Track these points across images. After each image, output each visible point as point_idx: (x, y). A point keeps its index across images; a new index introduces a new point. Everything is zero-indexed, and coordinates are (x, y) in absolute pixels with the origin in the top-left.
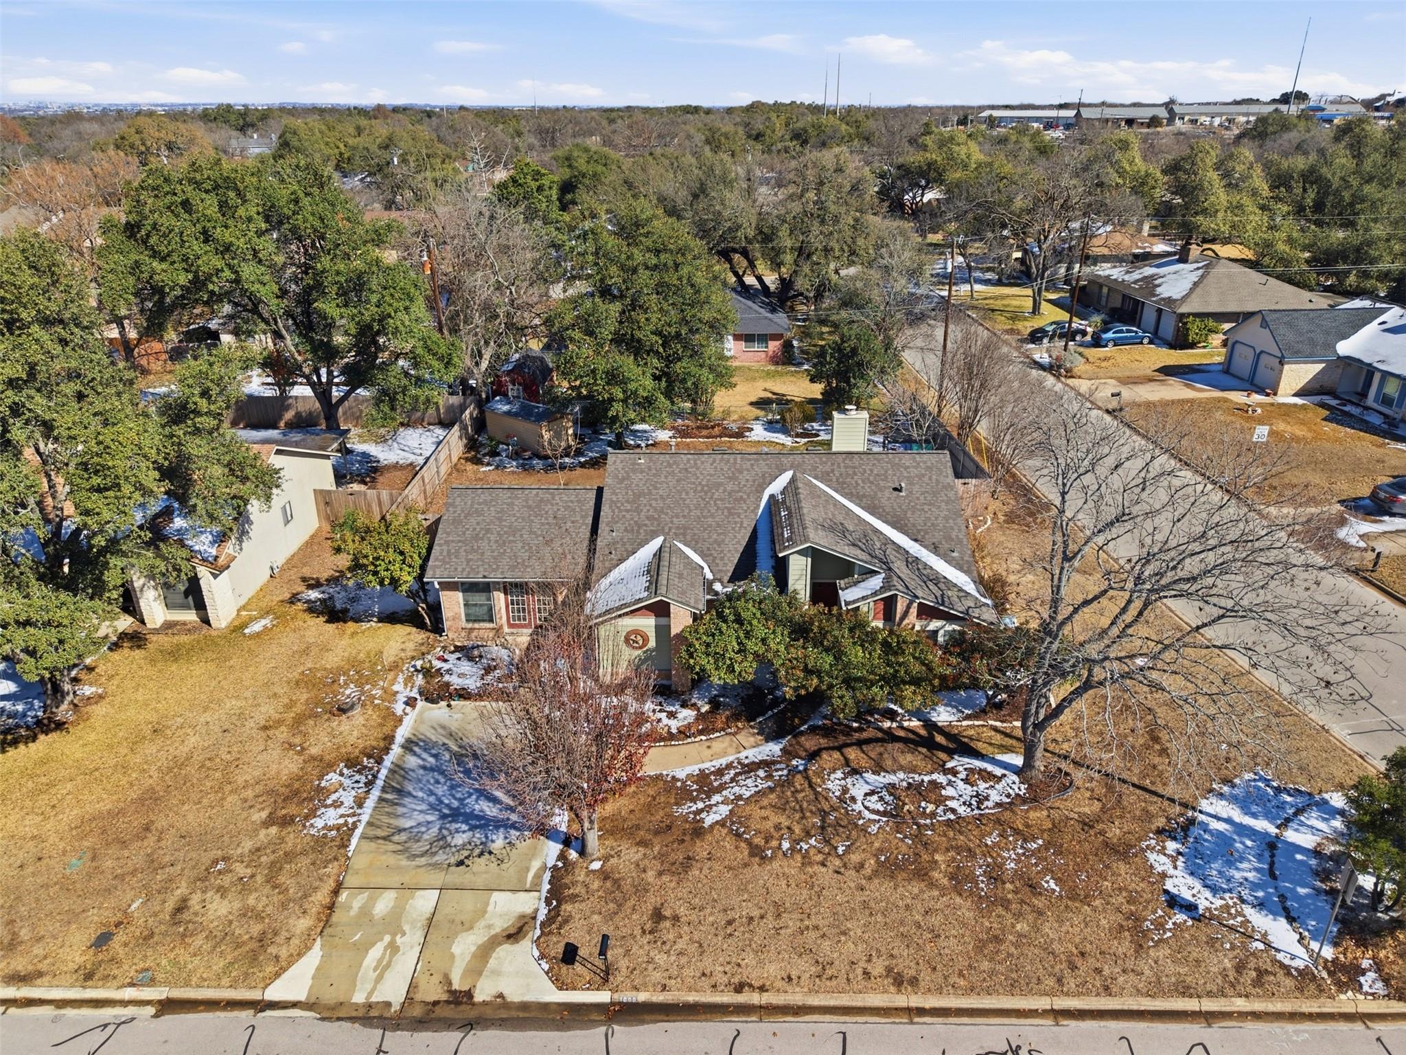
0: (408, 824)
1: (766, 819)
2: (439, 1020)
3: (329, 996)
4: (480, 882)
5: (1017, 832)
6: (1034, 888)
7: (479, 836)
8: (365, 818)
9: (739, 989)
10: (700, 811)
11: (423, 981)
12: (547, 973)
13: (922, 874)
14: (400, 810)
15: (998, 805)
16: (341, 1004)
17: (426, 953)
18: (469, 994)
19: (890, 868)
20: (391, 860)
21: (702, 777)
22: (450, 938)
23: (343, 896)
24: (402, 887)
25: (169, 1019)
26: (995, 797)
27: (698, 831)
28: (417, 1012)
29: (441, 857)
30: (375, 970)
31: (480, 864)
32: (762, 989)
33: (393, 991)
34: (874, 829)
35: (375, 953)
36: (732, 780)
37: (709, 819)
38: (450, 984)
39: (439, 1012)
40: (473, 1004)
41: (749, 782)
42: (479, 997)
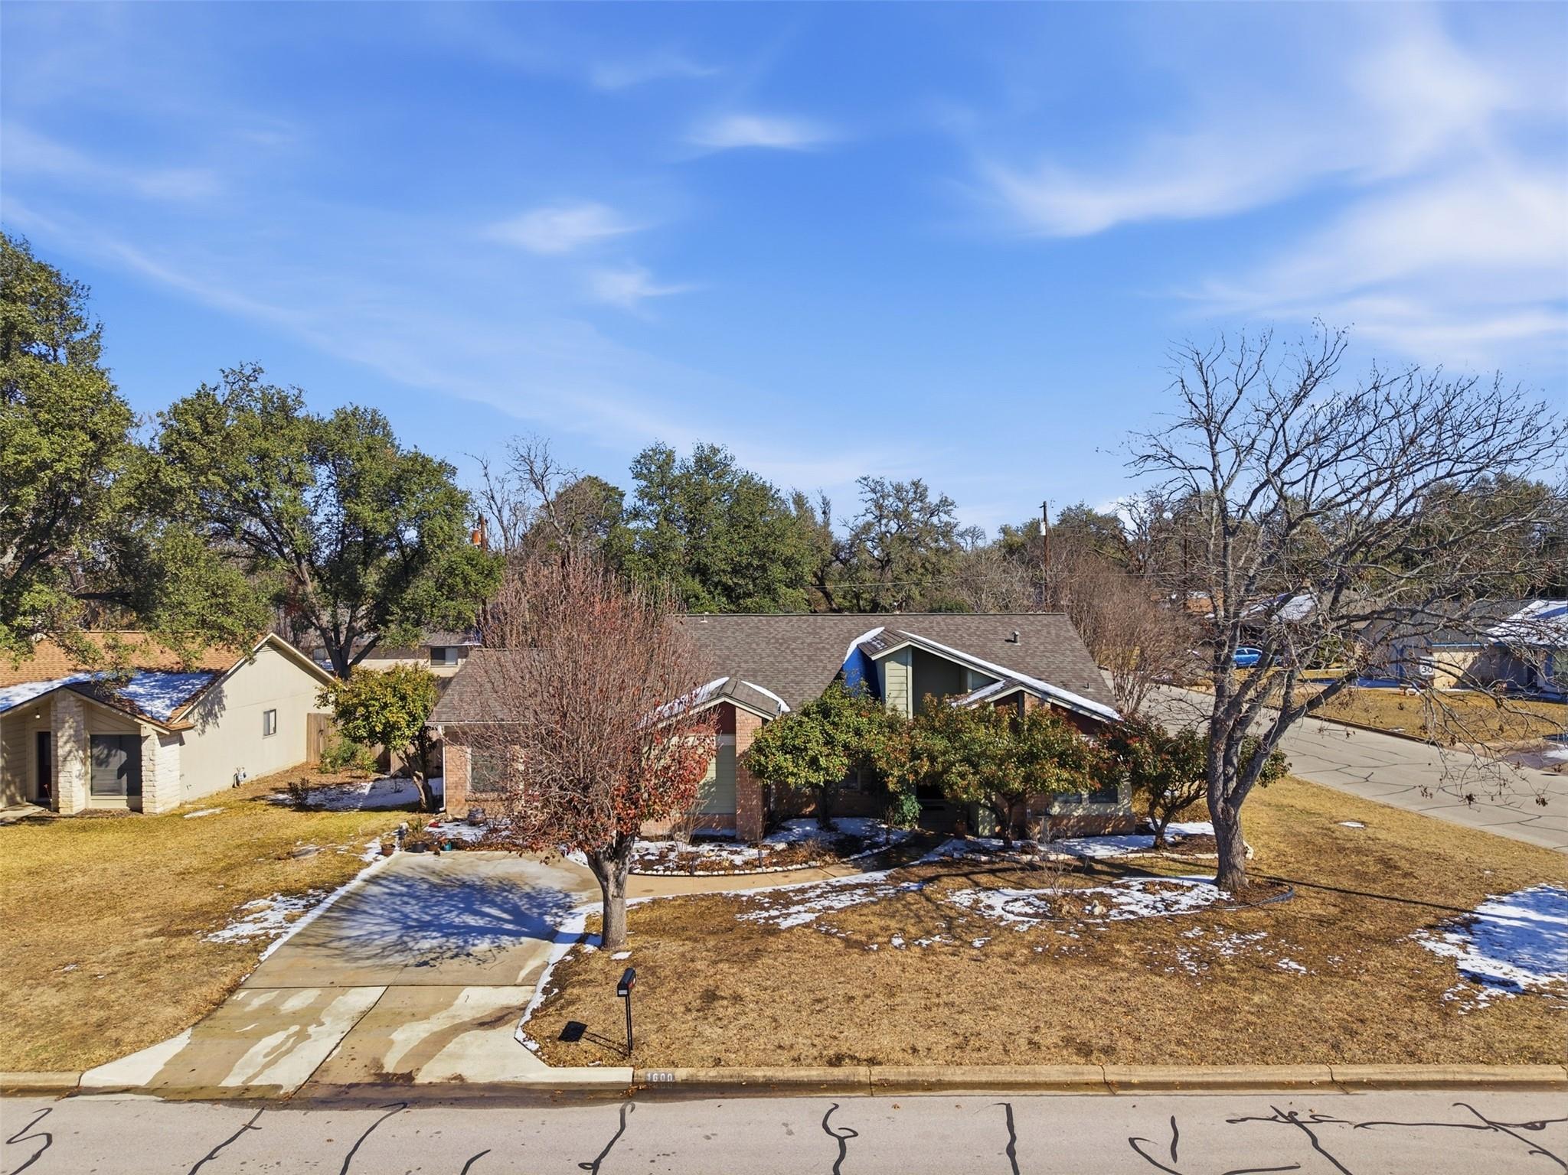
0: (354, 933)
1: (867, 922)
2: (355, 1100)
3: (185, 1081)
4: (447, 979)
5: (1228, 927)
6: (1268, 968)
7: (455, 941)
8: (295, 930)
9: (837, 1061)
10: (773, 918)
11: (339, 1065)
12: (535, 1053)
13: (1099, 960)
14: (347, 924)
15: (1194, 907)
16: (202, 1088)
17: (352, 1040)
18: (409, 1078)
19: (1051, 957)
20: (322, 963)
22: (392, 1027)
23: (241, 995)
24: (331, 986)
26: (1188, 902)
27: (771, 932)
28: (321, 1093)
29: (397, 958)
30: (266, 1056)
31: (450, 965)
32: (872, 1062)
33: (287, 1075)
34: (1022, 928)
35: (273, 1040)
37: (788, 923)
38: (382, 1067)
39: (357, 1093)
40: (414, 1086)
41: (843, 898)
42: (421, 1079)
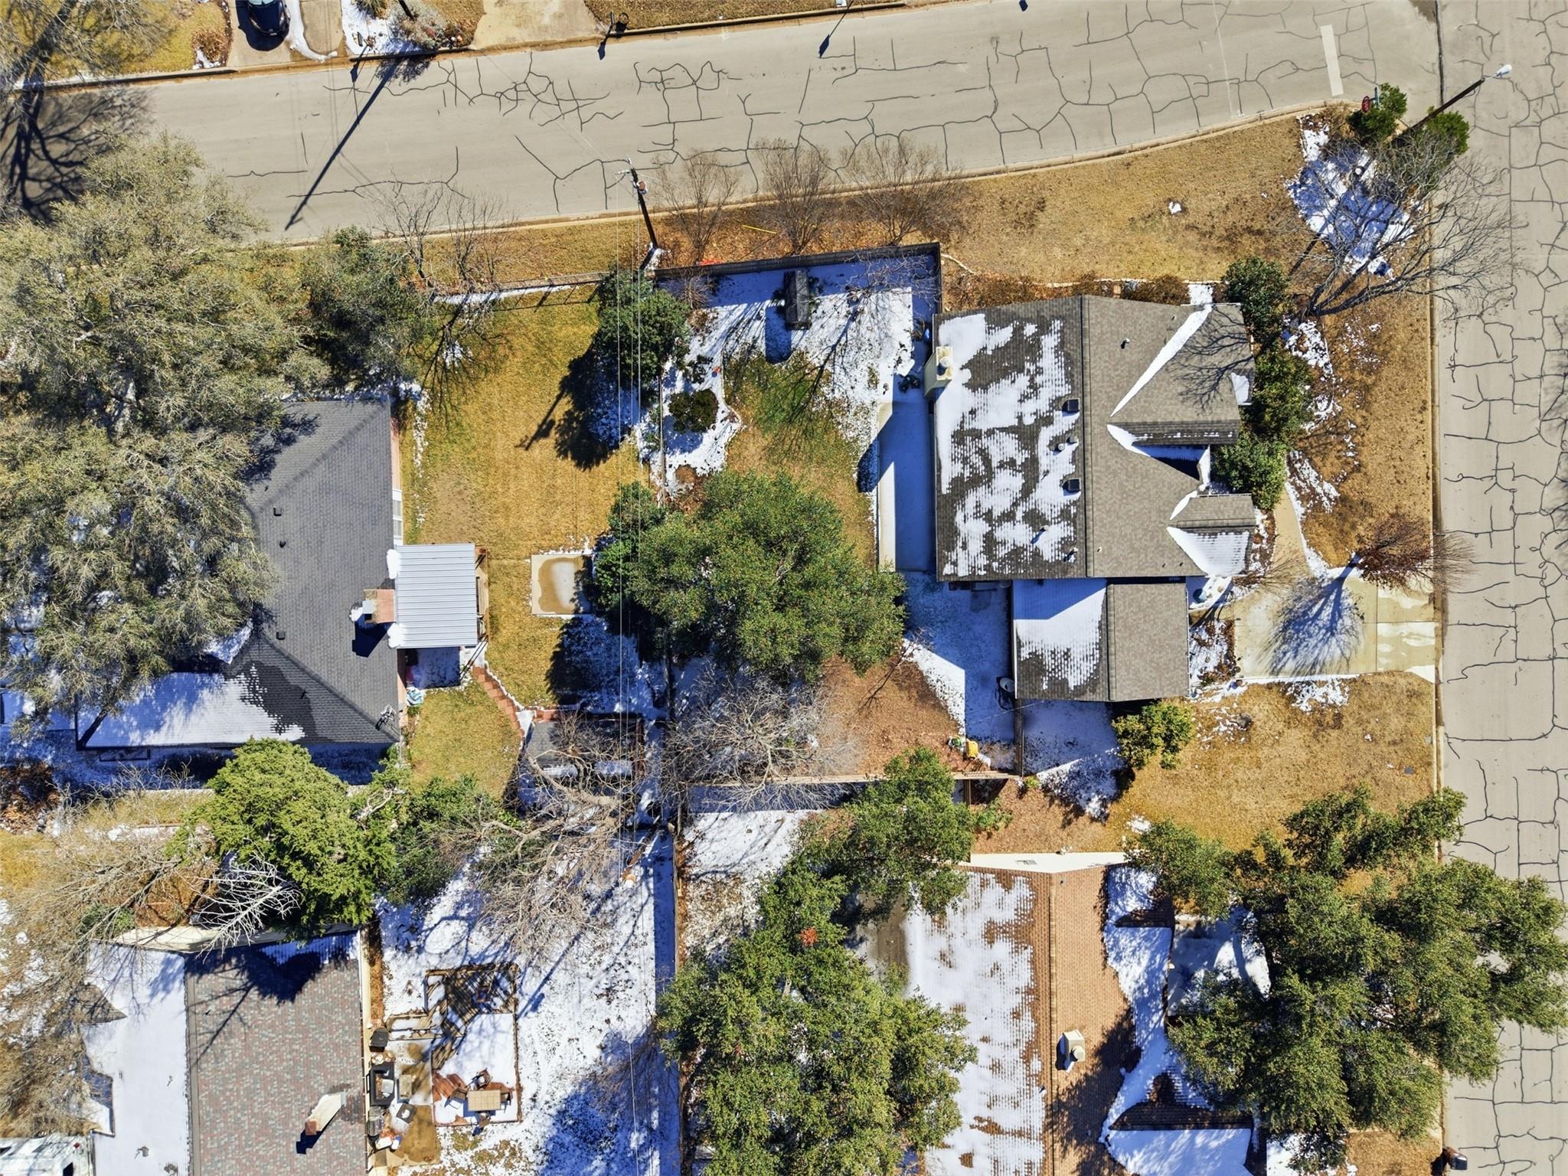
0: (1339, 652)
1: (1331, 465)
2: (1443, 604)
3: (1432, 655)
4: (1373, 607)
5: (1340, 334)
6: (1375, 336)
7: (1346, 613)
8: (1334, 676)
10: (1330, 499)
11: (1424, 617)
13: (1367, 388)
14: (1328, 659)
15: (1322, 338)
16: (1435, 648)
17: (1411, 620)
18: (1430, 595)
19: (1365, 404)
20: (1360, 653)
21: (1303, 498)
22: (1403, 611)
23: (1381, 669)
24: (1376, 643)
25: (1445, 718)
26: (1317, 339)
27: (1343, 500)
28: (1439, 614)
29: (1359, 629)
30: (1419, 640)
31: (1362, 608)
33: (1430, 629)
34: (1339, 408)
35: (1413, 643)
36: (1304, 481)
37: (1334, 493)
38: (1425, 604)
39: (1439, 605)
40: (1435, 592)
41: (1305, 472)
42: (1432, 591)
